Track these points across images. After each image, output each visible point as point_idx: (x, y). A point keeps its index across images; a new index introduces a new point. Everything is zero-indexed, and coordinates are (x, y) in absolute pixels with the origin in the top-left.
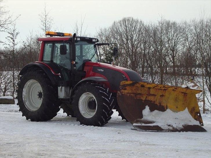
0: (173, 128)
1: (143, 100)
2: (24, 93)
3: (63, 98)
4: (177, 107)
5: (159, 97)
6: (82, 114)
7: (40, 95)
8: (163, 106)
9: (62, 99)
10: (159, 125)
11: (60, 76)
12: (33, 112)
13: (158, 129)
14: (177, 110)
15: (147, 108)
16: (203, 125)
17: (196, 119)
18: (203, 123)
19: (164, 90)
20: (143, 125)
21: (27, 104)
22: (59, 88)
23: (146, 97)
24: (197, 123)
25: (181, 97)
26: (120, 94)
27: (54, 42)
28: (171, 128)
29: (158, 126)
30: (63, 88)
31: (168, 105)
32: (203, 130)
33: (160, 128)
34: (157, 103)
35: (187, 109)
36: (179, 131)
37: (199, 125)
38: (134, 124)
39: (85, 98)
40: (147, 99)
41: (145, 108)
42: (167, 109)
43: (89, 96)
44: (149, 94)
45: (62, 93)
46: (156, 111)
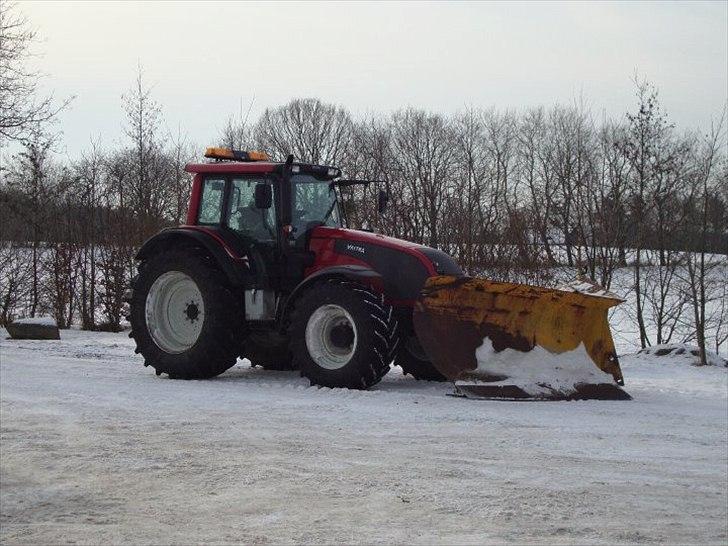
0: (553, 391)
1: (476, 324)
2: (149, 307)
3: (258, 318)
4: (559, 341)
5: (517, 314)
6: (316, 361)
7: (192, 312)
8: (525, 338)
9: (256, 322)
10: (519, 384)
11: (247, 264)
12: (174, 355)
13: (516, 394)
14: (558, 347)
15: (488, 343)
16: (622, 384)
17: (605, 370)
18: (622, 378)
19: (531, 298)
20: (480, 383)
21: (157, 335)
22: (249, 294)
23: (486, 316)
24: (609, 379)
25: (570, 316)
26: (422, 309)
27: (230, 175)
28: (547, 392)
29: (515, 386)
30: (260, 293)
31: (539, 336)
32: (625, 397)
33: (521, 390)
34: (511, 330)
35: (582, 347)
36: (568, 399)
37: (614, 383)
38: (459, 383)
39: (323, 319)
40: (488, 321)
41: (481, 343)
42: (535, 345)
43: (333, 313)
44: (493, 307)
45: (256, 306)
46: (508, 351)
